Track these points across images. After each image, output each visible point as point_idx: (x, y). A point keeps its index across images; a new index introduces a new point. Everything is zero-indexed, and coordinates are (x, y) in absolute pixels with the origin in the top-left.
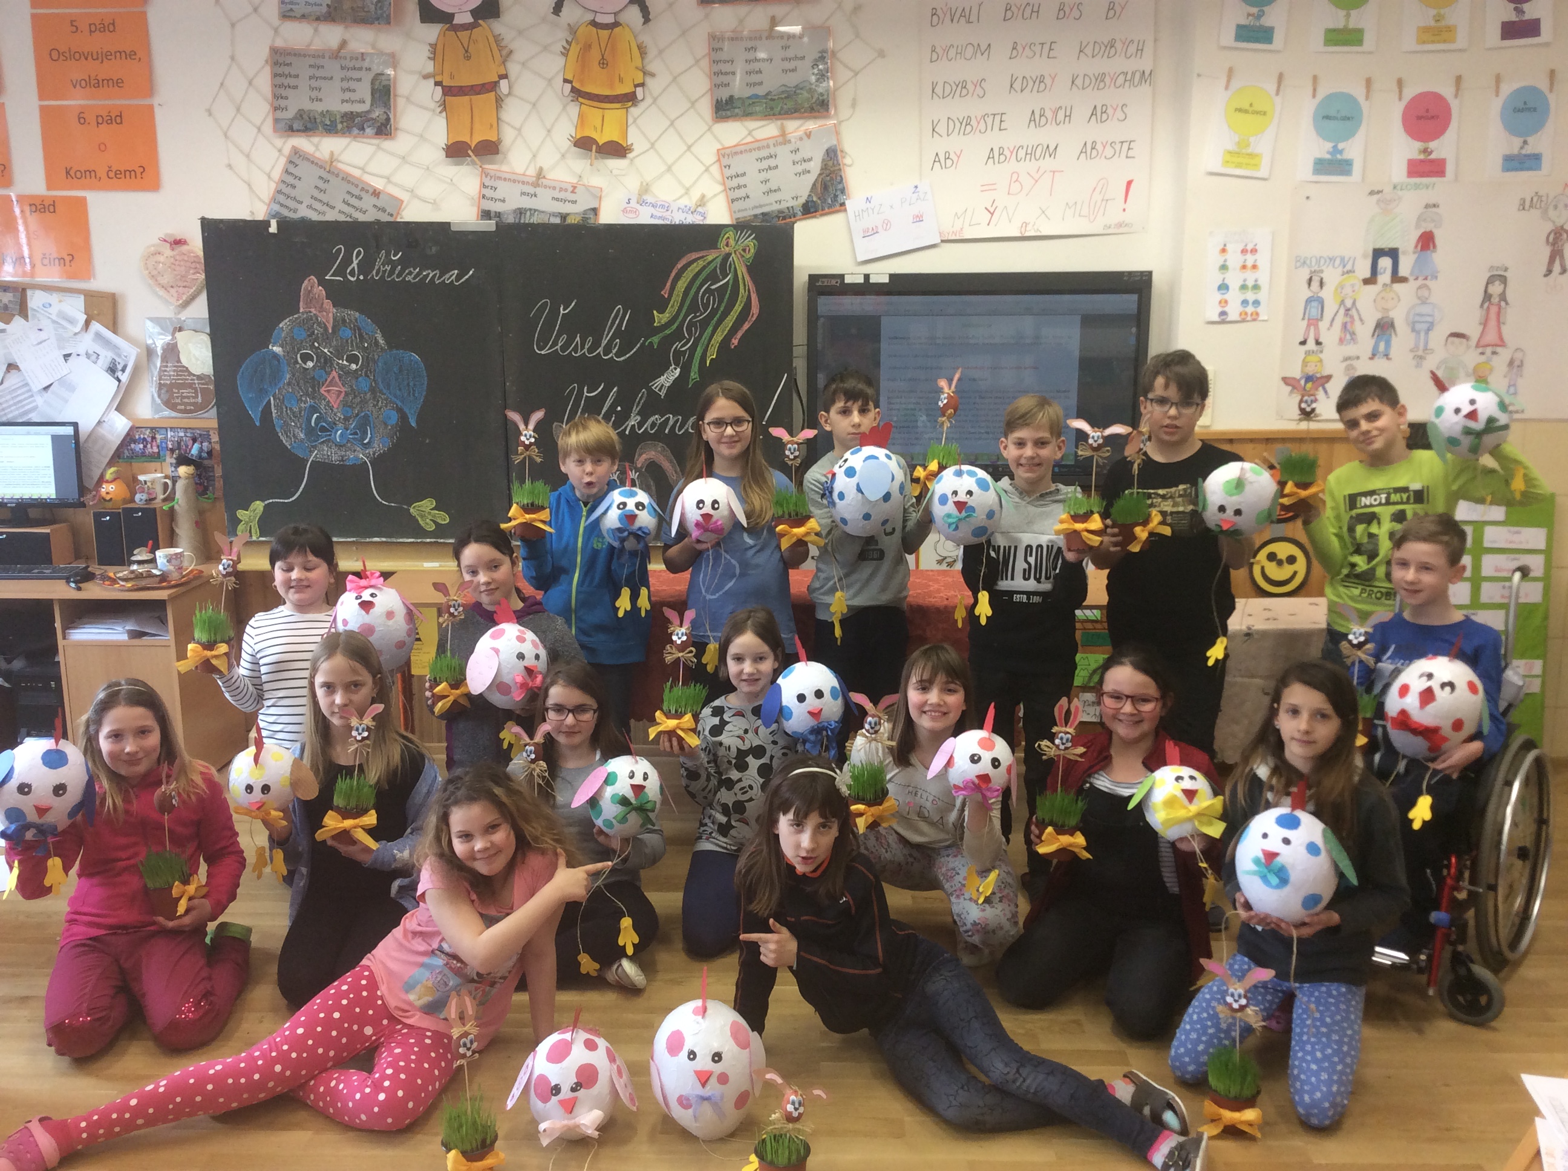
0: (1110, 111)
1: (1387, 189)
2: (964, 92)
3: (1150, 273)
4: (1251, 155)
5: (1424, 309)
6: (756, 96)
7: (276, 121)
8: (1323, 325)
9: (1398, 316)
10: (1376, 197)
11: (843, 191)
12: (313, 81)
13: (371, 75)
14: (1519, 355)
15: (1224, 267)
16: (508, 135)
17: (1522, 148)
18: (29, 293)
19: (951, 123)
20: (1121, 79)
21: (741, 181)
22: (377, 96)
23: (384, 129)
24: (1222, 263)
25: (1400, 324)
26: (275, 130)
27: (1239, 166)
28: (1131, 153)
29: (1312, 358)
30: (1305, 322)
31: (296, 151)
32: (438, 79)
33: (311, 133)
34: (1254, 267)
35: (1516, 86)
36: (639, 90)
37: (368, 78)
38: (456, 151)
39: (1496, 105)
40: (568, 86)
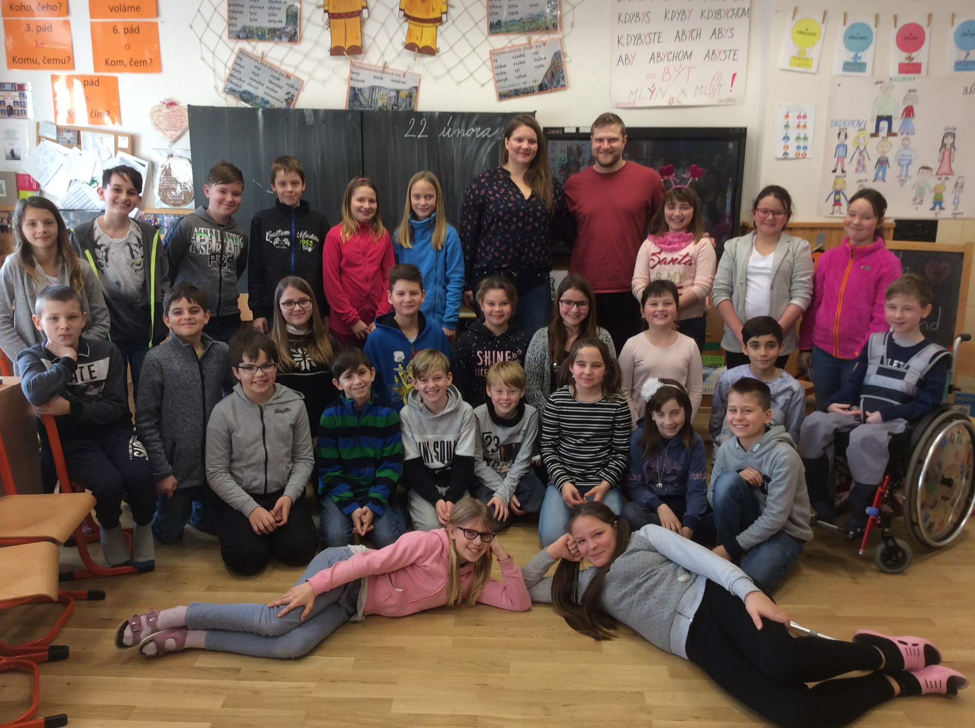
0: (724, 32)
1: (887, 80)
2: (638, 19)
3: (746, 129)
4: (806, 59)
5: (907, 152)
6: (514, 20)
7: (230, 32)
8: (846, 161)
9: (891, 156)
10: (879, 86)
11: (563, 78)
12: (252, 9)
13: (287, 5)
14: (961, 180)
15: (787, 126)
16: (368, 41)
17: (966, 57)
18: (82, 133)
19: (629, 38)
20: (731, 13)
21: (503, 70)
22: (290, 18)
23: (294, 39)
24: (785, 123)
25: (892, 161)
26: (229, 38)
27: (799, 65)
28: (735, 57)
29: (840, 181)
30: (836, 159)
31: (242, 51)
32: (326, 8)
33: (250, 40)
34: (805, 126)
35: (963, 20)
36: (444, 17)
37: (284, 8)
38: (336, 51)
39: (952, 31)
40: (402, 13)
